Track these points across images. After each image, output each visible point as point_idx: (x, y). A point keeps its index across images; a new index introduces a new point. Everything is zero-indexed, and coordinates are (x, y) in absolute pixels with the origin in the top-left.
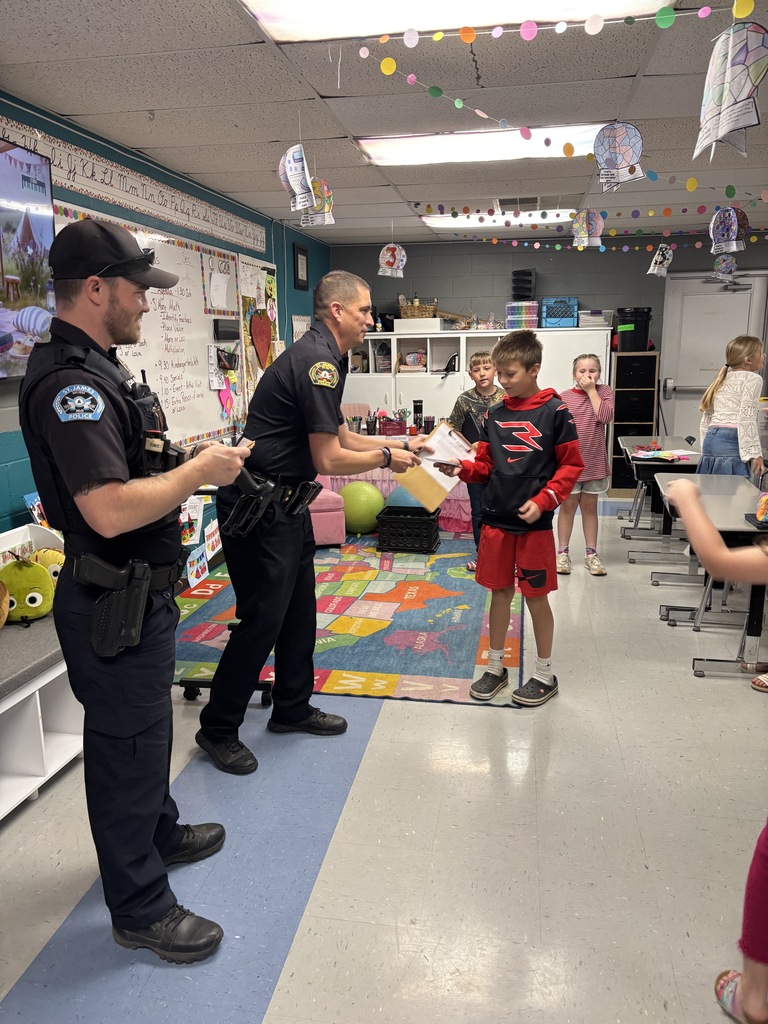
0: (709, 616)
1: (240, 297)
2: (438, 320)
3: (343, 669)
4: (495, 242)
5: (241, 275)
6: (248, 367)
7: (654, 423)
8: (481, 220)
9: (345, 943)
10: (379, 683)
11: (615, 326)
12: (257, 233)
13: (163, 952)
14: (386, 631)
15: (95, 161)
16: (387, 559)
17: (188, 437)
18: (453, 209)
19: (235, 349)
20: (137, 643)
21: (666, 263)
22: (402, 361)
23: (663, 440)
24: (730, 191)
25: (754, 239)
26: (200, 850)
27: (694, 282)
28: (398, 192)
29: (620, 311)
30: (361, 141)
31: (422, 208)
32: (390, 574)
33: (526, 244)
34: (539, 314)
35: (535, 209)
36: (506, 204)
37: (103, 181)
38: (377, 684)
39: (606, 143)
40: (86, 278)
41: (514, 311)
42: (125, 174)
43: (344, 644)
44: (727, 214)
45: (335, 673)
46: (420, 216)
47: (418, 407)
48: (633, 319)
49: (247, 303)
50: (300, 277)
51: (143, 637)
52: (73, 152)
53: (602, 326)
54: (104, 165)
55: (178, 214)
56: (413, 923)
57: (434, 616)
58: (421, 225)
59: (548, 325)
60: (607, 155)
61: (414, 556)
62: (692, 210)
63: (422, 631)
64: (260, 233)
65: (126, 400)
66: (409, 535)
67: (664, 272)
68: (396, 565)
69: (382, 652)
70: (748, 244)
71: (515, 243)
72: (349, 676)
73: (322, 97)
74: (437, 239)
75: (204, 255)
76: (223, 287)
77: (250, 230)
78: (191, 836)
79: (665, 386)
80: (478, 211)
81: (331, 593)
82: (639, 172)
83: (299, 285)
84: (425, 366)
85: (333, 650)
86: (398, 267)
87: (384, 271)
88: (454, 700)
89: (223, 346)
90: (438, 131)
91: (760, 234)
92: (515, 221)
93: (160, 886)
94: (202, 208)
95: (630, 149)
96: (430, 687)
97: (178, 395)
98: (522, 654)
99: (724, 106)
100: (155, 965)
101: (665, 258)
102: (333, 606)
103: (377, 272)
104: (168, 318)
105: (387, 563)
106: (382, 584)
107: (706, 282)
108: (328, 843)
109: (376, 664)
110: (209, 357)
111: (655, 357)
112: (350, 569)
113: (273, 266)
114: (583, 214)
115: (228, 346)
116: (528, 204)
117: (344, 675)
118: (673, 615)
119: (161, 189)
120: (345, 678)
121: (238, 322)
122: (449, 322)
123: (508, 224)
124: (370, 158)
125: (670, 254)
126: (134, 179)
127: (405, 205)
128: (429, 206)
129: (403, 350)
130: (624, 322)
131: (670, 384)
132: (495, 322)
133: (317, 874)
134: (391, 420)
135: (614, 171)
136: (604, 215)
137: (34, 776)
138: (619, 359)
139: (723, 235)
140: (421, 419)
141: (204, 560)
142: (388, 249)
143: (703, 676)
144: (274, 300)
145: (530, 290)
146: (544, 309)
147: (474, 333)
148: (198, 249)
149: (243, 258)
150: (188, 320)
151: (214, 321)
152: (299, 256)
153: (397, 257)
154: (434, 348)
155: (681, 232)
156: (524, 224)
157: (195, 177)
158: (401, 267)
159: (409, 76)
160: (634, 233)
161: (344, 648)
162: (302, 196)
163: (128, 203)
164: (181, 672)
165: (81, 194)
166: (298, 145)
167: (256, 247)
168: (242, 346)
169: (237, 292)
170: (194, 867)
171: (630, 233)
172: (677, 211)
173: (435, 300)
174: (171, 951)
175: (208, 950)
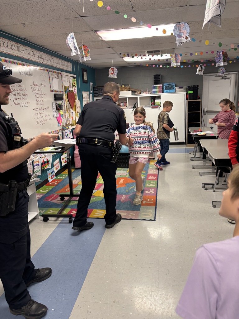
0: (218, 186)
1: (63, 86)
2: (130, 92)
3: (97, 209)
4: (147, 65)
5: (63, 79)
6: (67, 109)
7: (201, 123)
8: (142, 58)
9: (90, 311)
11: (187, 92)
15: (8, 42)
18: (132, 55)
19: (62, 103)
20: (13, 210)
21: (203, 71)
23: (204, 128)
24: (220, 45)
25: (231, 62)
26: (43, 277)
27: (212, 77)
28: (114, 50)
29: (189, 87)
30: (97, 32)
31: (122, 55)
33: (157, 66)
34: (163, 89)
35: (159, 54)
36: (150, 53)
37: (11, 48)
39: (177, 29)
41: (154, 88)
42: (19, 46)
43: (98, 200)
44: (220, 53)
45: (94, 210)
46: (122, 58)
48: (193, 89)
49: (66, 88)
50: (84, 79)
51: (16, 207)
53: (183, 92)
54: (11, 43)
55: (40, 59)
57: (128, 189)
58: (123, 61)
59: (166, 92)
60: (178, 33)
61: (123, 169)
62: (210, 53)
63: (124, 194)
64: (70, 65)
65: (6, 123)
66: (121, 162)
67: (202, 74)
70: (228, 63)
71: (154, 66)
73: (81, 16)
74: (129, 65)
75: (50, 72)
76: (57, 83)
77: (66, 64)
78: (39, 273)
79: (204, 111)
80: (140, 55)
82: (189, 39)
83: (84, 82)
84: (127, 106)
85: (94, 202)
86: (115, 74)
87: (111, 76)
88: (133, 218)
90: (123, 28)
91: (233, 60)
92: (153, 58)
94: (48, 57)
95: (186, 31)
96: (125, 214)
97: (42, 119)
98: (156, 201)
99: (210, 8)
101: (202, 69)
104: (37, 94)
107: (216, 76)
108: (87, 273)
110: (53, 106)
111: (200, 101)
113: (75, 76)
114: (174, 55)
115: (59, 102)
116: (157, 52)
117: (97, 211)
118: (206, 186)
119: (33, 51)
120: (98, 212)
121: (63, 94)
122: (134, 92)
123: (150, 59)
124: (102, 38)
126: (22, 47)
127: (116, 54)
128: (124, 54)
130: (190, 90)
131: (206, 110)
132: (149, 92)
133: (82, 285)
135: (180, 39)
136: (181, 55)
138: (189, 102)
139: (219, 60)
141: (54, 173)
142: (111, 69)
143: (215, 207)
144: (75, 87)
145: (159, 81)
146: (164, 87)
147: (142, 95)
148: (47, 71)
149: (64, 73)
150: (45, 94)
151: (54, 94)
152: (84, 72)
153: (114, 71)
154: (130, 101)
155: (207, 60)
156: (155, 59)
157: (45, 47)
158: (116, 75)
159: (108, 7)
160: (192, 61)
161: (98, 202)
162: (74, 50)
163: (21, 56)
164: (43, 211)
165: (3, 53)
166: (72, 33)
167: (69, 70)
168: (64, 102)
169: (62, 85)
170: (40, 283)
171: (190, 61)
172: (205, 53)
173: (129, 85)
174: (29, 316)
175: (42, 315)
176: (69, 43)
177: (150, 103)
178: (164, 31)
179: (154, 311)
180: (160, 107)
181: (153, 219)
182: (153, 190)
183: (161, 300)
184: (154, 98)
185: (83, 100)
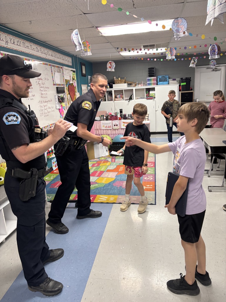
0: (212, 172)
1: (64, 80)
2: (126, 84)
3: (101, 194)
4: (142, 59)
5: (64, 73)
6: (68, 101)
8: (138, 52)
9: (102, 287)
10: (112, 198)
11: (180, 83)
12: (69, 59)
13: (44, 293)
14: (114, 181)
15: (14, 38)
16: (113, 158)
17: (50, 124)
18: (129, 49)
19: (63, 96)
20: (34, 196)
21: (195, 63)
22: (116, 97)
24: (215, 39)
25: (222, 55)
26: (56, 257)
27: (204, 69)
28: (112, 45)
29: (182, 79)
30: (98, 28)
31: (119, 49)
32: (115, 163)
33: (152, 59)
34: (157, 81)
35: (154, 48)
36: (145, 47)
37: (17, 45)
38: (111, 199)
39: (175, 25)
40: (2, 76)
41: (149, 80)
42: (25, 42)
43: (101, 186)
44: (214, 46)
45: (98, 196)
46: (119, 52)
47: (121, 111)
48: (185, 81)
49: (67, 81)
50: (83, 73)
51: (36, 193)
52: (7, 36)
53: (176, 84)
54: (17, 39)
55: (43, 54)
56: (124, 279)
58: (119, 55)
59: (160, 84)
60: (176, 28)
61: (122, 157)
62: (203, 46)
65: (27, 116)
67: (194, 66)
68: (116, 160)
69: (112, 188)
70: (220, 56)
71: (148, 59)
72: (102, 196)
73: (84, 14)
74: (125, 59)
75: (52, 67)
76: (59, 77)
77: (66, 59)
78: (53, 253)
80: (137, 50)
81: (97, 170)
82: (186, 33)
83: (83, 75)
84: (123, 98)
85: (97, 188)
87: (109, 70)
88: (135, 203)
89: (60, 95)
90: (122, 24)
91: (224, 53)
92: (148, 52)
93: (42, 272)
94: (51, 52)
95: (183, 26)
97: (46, 111)
98: (155, 187)
99: (216, 6)
100: (42, 297)
101: (195, 62)
102: (97, 174)
103: (106, 70)
104: (41, 87)
105: (113, 160)
106: (112, 166)
107: (207, 69)
108: (96, 253)
109: (111, 192)
110: (55, 99)
111: (193, 92)
112: (103, 162)
113: (75, 70)
114: (169, 49)
115: (61, 95)
116: (152, 46)
117: (101, 196)
119: (37, 46)
120: (101, 197)
121: (64, 87)
122: (129, 85)
123: (146, 53)
124: (102, 34)
125: (196, 60)
126: (27, 44)
127: (114, 49)
128: (121, 49)
129: (116, 93)
130: (183, 82)
131: (197, 100)
132: (144, 84)
133: (93, 263)
134: (113, 116)
135: (178, 33)
136: (176, 49)
137: (3, 235)
138: (182, 93)
139: (213, 53)
140: (122, 115)
142: (109, 63)
143: (211, 191)
144: (75, 80)
145: (154, 73)
146: (158, 79)
147: (137, 87)
148: (50, 65)
149: (65, 67)
150: (48, 88)
151: (57, 87)
152: (83, 66)
153: (112, 65)
154: (125, 93)
155: (199, 53)
156: (151, 53)
157: (48, 42)
158: (114, 68)
159: (111, 5)
160: (185, 54)
161: (101, 188)
162: (78, 46)
163: (26, 51)
164: (51, 197)
165: (10, 49)
166: (77, 30)
167: (69, 64)
168: (66, 95)
169: (63, 78)
170: (54, 263)
171: (184, 54)
172: (198, 47)
173: (125, 78)
174: (47, 292)
175: (58, 292)
176: (74, 39)
177: (145, 94)
178: (164, 27)
179: (162, 287)
180: (155, 98)
181: (154, 203)
182: (152, 176)
183: (167, 276)
184: (148, 90)
185: (83, 92)
